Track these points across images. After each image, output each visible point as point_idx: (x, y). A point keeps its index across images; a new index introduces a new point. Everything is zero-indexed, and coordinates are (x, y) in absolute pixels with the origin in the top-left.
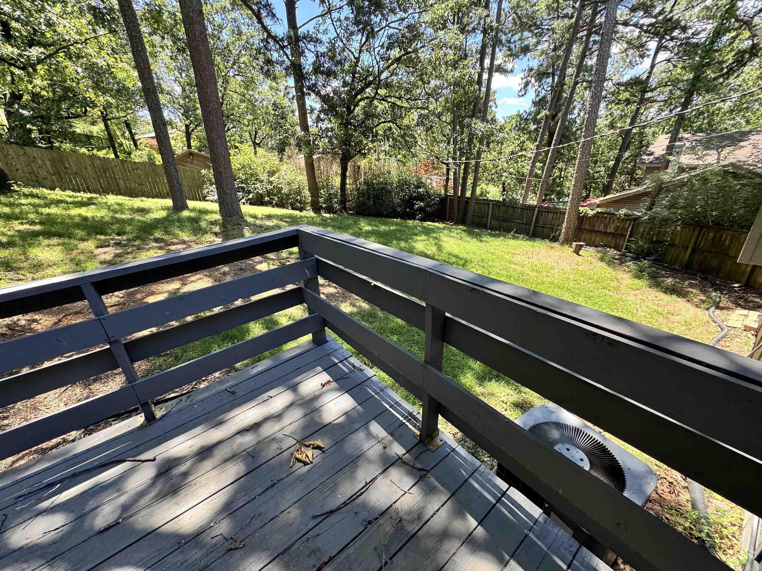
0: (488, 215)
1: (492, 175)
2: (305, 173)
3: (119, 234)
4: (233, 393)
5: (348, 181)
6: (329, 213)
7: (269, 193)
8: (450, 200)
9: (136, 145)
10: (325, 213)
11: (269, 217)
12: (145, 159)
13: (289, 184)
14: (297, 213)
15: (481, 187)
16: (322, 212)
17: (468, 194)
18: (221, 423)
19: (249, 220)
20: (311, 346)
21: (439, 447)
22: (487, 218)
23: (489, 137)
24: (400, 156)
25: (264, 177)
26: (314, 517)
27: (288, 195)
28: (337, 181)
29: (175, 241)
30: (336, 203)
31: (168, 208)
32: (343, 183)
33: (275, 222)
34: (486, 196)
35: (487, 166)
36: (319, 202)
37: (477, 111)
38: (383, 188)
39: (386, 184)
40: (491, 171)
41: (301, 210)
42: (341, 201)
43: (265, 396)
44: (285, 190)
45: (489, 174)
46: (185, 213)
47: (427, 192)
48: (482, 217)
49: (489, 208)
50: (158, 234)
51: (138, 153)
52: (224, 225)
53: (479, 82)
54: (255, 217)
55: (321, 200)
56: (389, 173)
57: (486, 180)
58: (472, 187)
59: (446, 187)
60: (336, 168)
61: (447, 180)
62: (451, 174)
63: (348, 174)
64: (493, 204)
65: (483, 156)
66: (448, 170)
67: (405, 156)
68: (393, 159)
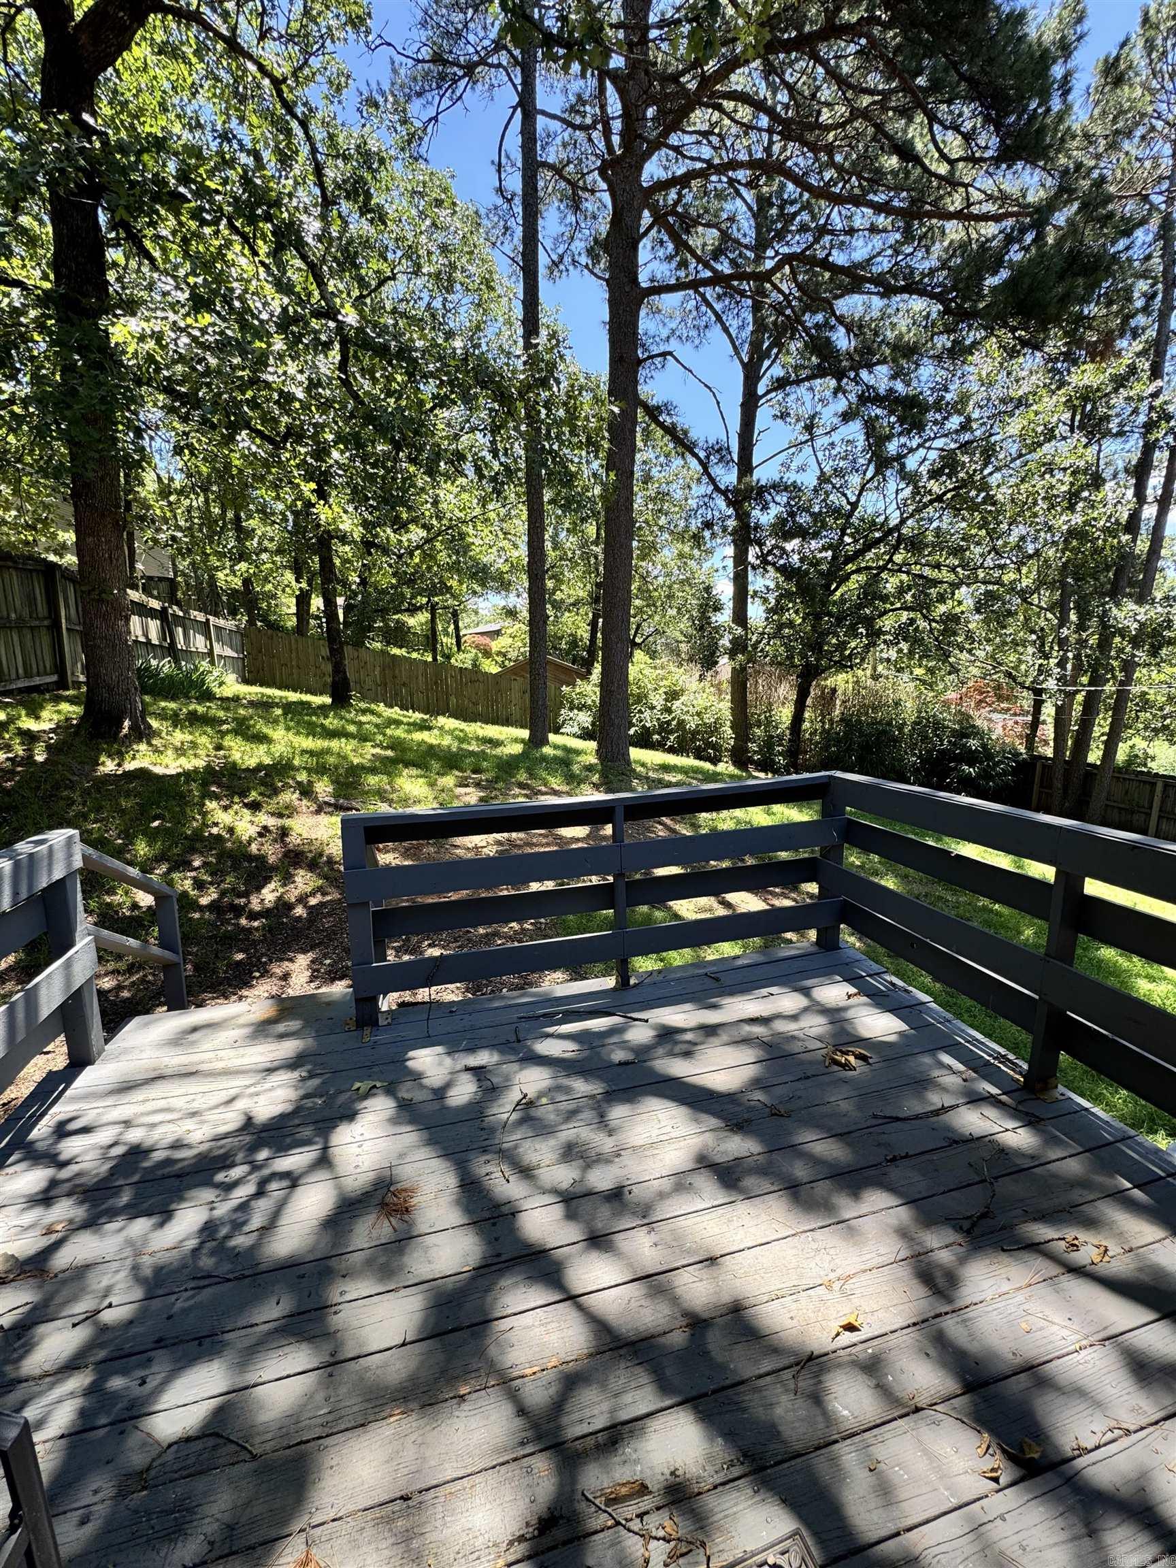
0: (1151, 808)
1: (1164, 717)
2: (729, 697)
3: (474, 772)
4: (717, 980)
5: (807, 715)
6: (765, 771)
7: (664, 728)
8: (1044, 766)
9: (459, 644)
10: (756, 769)
11: (665, 768)
12: (468, 665)
13: (698, 714)
14: (707, 766)
15: (1130, 743)
16: (751, 768)
17: (1094, 756)
18: (715, 1007)
19: (639, 769)
20: (814, 949)
21: (1058, 1100)
22: (1149, 815)
23: (1156, 633)
24: (919, 672)
25: (657, 700)
26: (875, 1117)
27: (695, 733)
28: (785, 714)
29: (543, 789)
30: (780, 754)
31: (523, 741)
32: (798, 719)
33: (680, 777)
34: (1145, 765)
35: (1152, 697)
36: (747, 750)
37: (1123, 583)
38: (884, 732)
39: (889, 724)
40: (1161, 709)
41: (715, 761)
42: (789, 751)
43: (764, 991)
44: (692, 724)
45: (1154, 716)
46: (547, 750)
47: (984, 746)
48: (1133, 813)
49: (1152, 792)
50: (522, 776)
51: (461, 656)
52: (604, 775)
53: (1132, 525)
54: (643, 765)
55: (753, 746)
56: (897, 703)
57: (1146, 728)
58: (1106, 743)
59: (1030, 740)
60: (786, 691)
61: (1035, 724)
62: (1048, 711)
63: (809, 701)
64: (1166, 786)
65: (1137, 675)
66: (1038, 705)
67: (931, 671)
68: (906, 676)
